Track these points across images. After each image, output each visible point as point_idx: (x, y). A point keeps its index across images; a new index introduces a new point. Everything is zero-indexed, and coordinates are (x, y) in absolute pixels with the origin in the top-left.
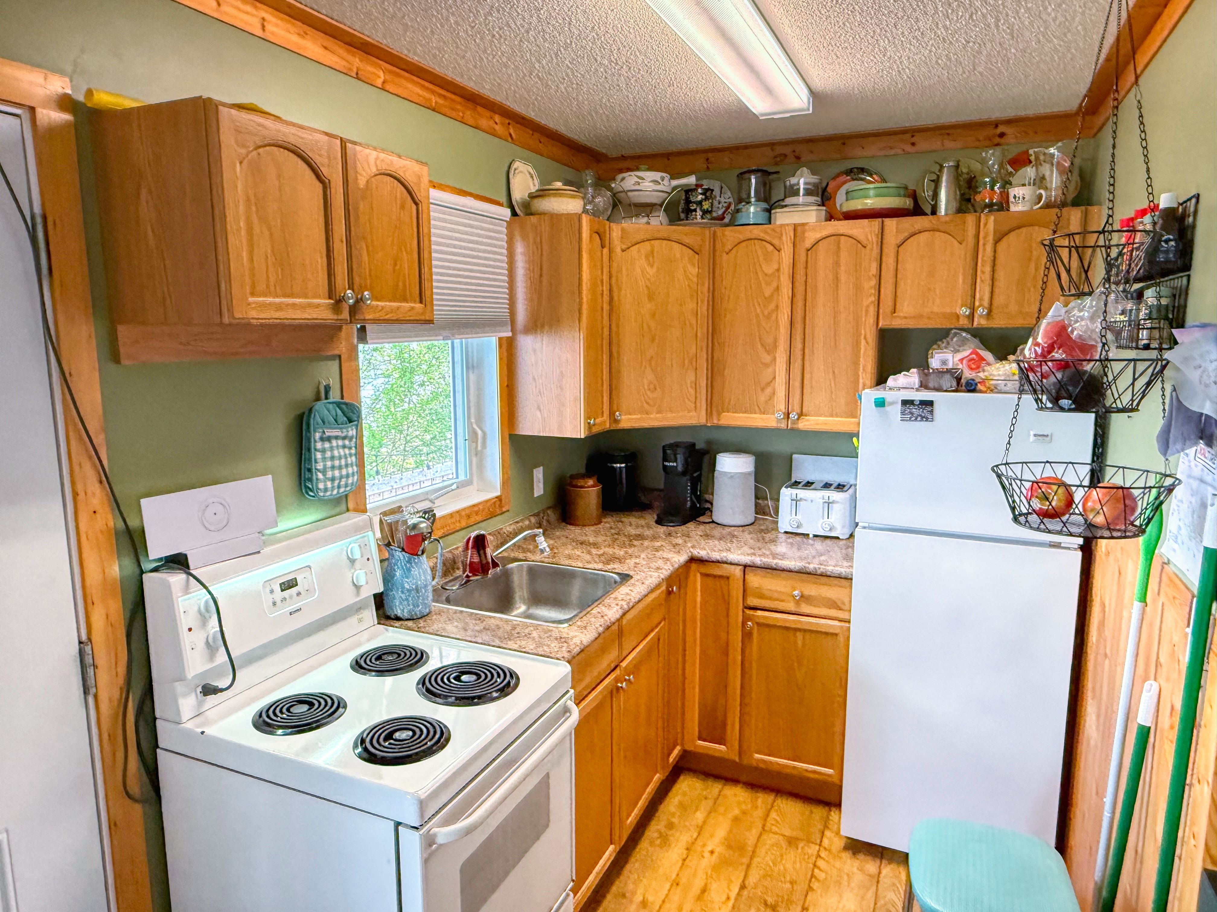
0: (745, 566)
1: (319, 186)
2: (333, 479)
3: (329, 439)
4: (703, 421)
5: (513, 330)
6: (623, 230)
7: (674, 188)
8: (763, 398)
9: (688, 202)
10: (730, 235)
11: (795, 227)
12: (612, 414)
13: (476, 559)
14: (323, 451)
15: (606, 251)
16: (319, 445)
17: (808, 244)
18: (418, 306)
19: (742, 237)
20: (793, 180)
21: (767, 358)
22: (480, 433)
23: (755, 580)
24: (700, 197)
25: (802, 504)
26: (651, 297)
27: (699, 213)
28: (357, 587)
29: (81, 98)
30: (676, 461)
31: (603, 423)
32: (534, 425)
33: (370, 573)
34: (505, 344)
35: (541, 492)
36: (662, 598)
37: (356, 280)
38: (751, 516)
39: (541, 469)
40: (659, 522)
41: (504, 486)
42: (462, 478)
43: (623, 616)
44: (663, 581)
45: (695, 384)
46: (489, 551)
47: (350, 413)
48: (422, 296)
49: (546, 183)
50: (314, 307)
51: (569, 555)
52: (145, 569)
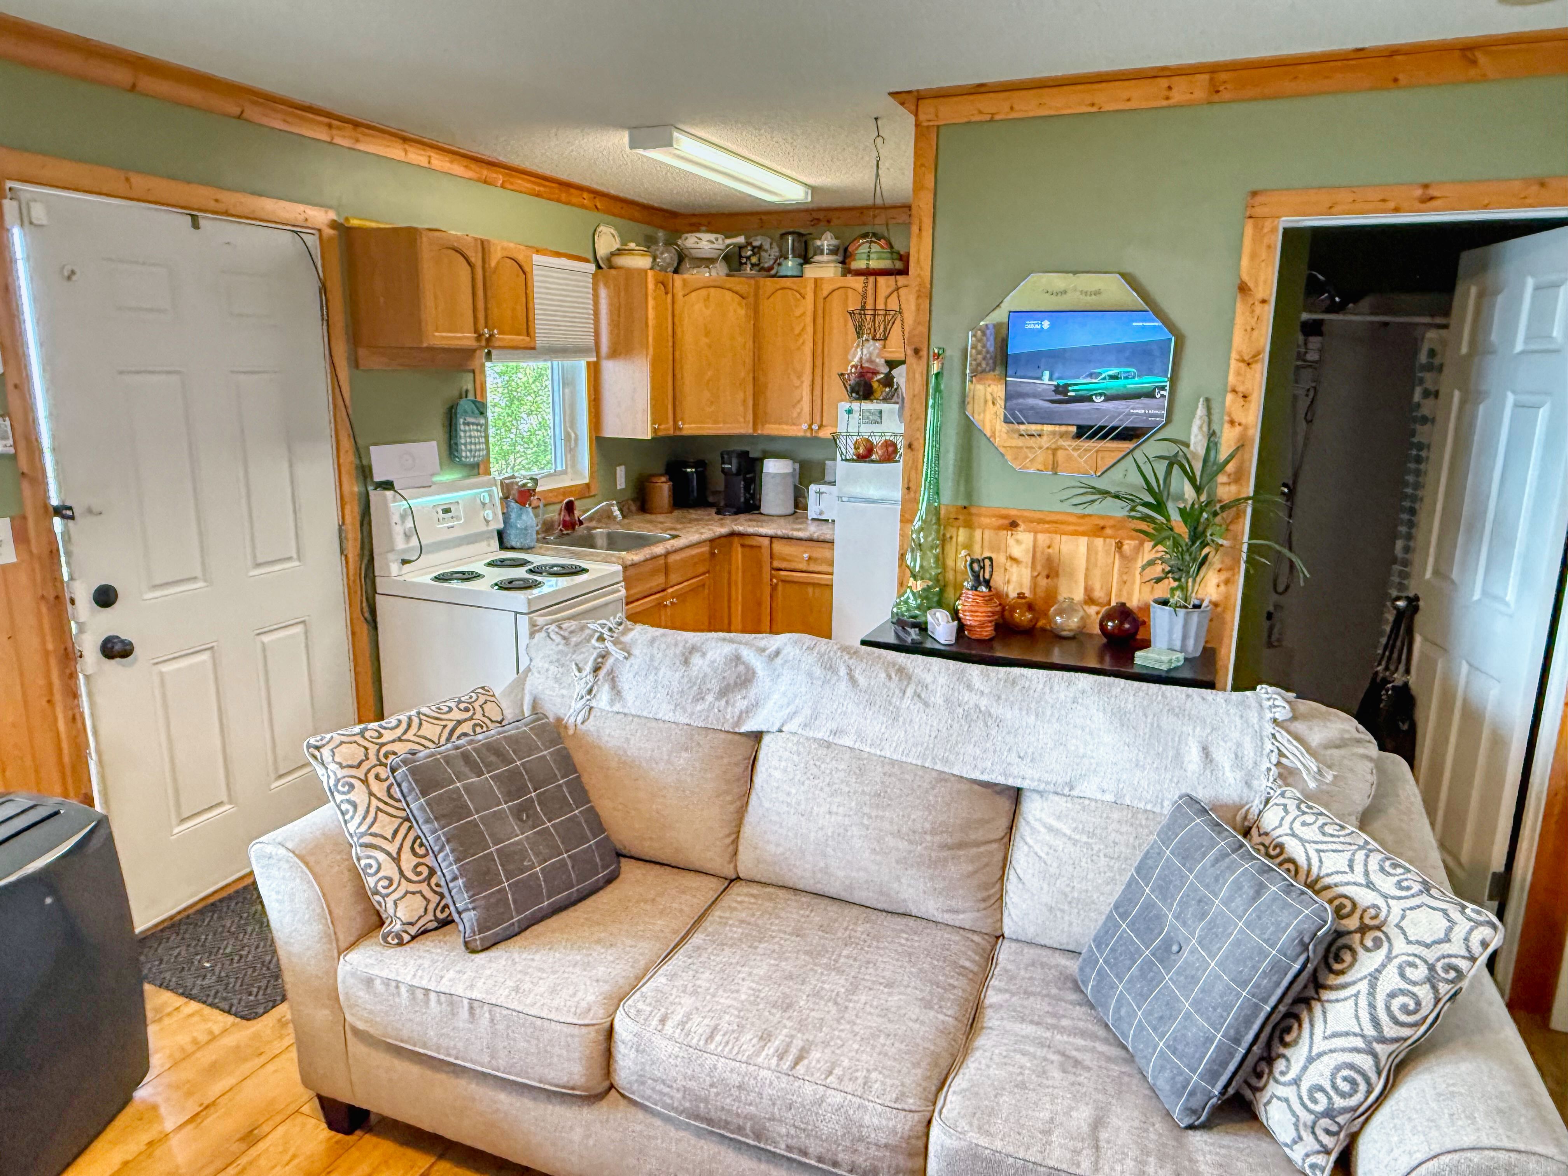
0: (772, 537)
1: (468, 268)
2: (471, 451)
3: (468, 424)
4: (750, 431)
5: (598, 356)
6: (684, 280)
7: (729, 245)
8: (794, 414)
9: (741, 257)
10: (769, 284)
11: (816, 279)
12: (675, 422)
13: (567, 518)
15: (670, 296)
16: (462, 427)
17: (825, 293)
18: (525, 338)
19: (778, 286)
20: (818, 243)
21: (797, 383)
22: (573, 435)
23: (779, 548)
24: (750, 253)
25: (824, 496)
26: (707, 334)
27: (749, 266)
28: (487, 522)
29: (341, 221)
30: (730, 464)
31: (667, 429)
32: (613, 429)
33: (495, 514)
34: (592, 367)
35: (623, 486)
36: (707, 556)
37: (490, 322)
38: (790, 509)
39: (623, 467)
40: (718, 513)
41: (591, 476)
42: (559, 469)
43: (667, 554)
44: (705, 541)
45: (744, 401)
46: (577, 513)
47: (481, 409)
48: (528, 331)
49: (624, 243)
50: (465, 338)
51: (640, 526)
52: (370, 488)
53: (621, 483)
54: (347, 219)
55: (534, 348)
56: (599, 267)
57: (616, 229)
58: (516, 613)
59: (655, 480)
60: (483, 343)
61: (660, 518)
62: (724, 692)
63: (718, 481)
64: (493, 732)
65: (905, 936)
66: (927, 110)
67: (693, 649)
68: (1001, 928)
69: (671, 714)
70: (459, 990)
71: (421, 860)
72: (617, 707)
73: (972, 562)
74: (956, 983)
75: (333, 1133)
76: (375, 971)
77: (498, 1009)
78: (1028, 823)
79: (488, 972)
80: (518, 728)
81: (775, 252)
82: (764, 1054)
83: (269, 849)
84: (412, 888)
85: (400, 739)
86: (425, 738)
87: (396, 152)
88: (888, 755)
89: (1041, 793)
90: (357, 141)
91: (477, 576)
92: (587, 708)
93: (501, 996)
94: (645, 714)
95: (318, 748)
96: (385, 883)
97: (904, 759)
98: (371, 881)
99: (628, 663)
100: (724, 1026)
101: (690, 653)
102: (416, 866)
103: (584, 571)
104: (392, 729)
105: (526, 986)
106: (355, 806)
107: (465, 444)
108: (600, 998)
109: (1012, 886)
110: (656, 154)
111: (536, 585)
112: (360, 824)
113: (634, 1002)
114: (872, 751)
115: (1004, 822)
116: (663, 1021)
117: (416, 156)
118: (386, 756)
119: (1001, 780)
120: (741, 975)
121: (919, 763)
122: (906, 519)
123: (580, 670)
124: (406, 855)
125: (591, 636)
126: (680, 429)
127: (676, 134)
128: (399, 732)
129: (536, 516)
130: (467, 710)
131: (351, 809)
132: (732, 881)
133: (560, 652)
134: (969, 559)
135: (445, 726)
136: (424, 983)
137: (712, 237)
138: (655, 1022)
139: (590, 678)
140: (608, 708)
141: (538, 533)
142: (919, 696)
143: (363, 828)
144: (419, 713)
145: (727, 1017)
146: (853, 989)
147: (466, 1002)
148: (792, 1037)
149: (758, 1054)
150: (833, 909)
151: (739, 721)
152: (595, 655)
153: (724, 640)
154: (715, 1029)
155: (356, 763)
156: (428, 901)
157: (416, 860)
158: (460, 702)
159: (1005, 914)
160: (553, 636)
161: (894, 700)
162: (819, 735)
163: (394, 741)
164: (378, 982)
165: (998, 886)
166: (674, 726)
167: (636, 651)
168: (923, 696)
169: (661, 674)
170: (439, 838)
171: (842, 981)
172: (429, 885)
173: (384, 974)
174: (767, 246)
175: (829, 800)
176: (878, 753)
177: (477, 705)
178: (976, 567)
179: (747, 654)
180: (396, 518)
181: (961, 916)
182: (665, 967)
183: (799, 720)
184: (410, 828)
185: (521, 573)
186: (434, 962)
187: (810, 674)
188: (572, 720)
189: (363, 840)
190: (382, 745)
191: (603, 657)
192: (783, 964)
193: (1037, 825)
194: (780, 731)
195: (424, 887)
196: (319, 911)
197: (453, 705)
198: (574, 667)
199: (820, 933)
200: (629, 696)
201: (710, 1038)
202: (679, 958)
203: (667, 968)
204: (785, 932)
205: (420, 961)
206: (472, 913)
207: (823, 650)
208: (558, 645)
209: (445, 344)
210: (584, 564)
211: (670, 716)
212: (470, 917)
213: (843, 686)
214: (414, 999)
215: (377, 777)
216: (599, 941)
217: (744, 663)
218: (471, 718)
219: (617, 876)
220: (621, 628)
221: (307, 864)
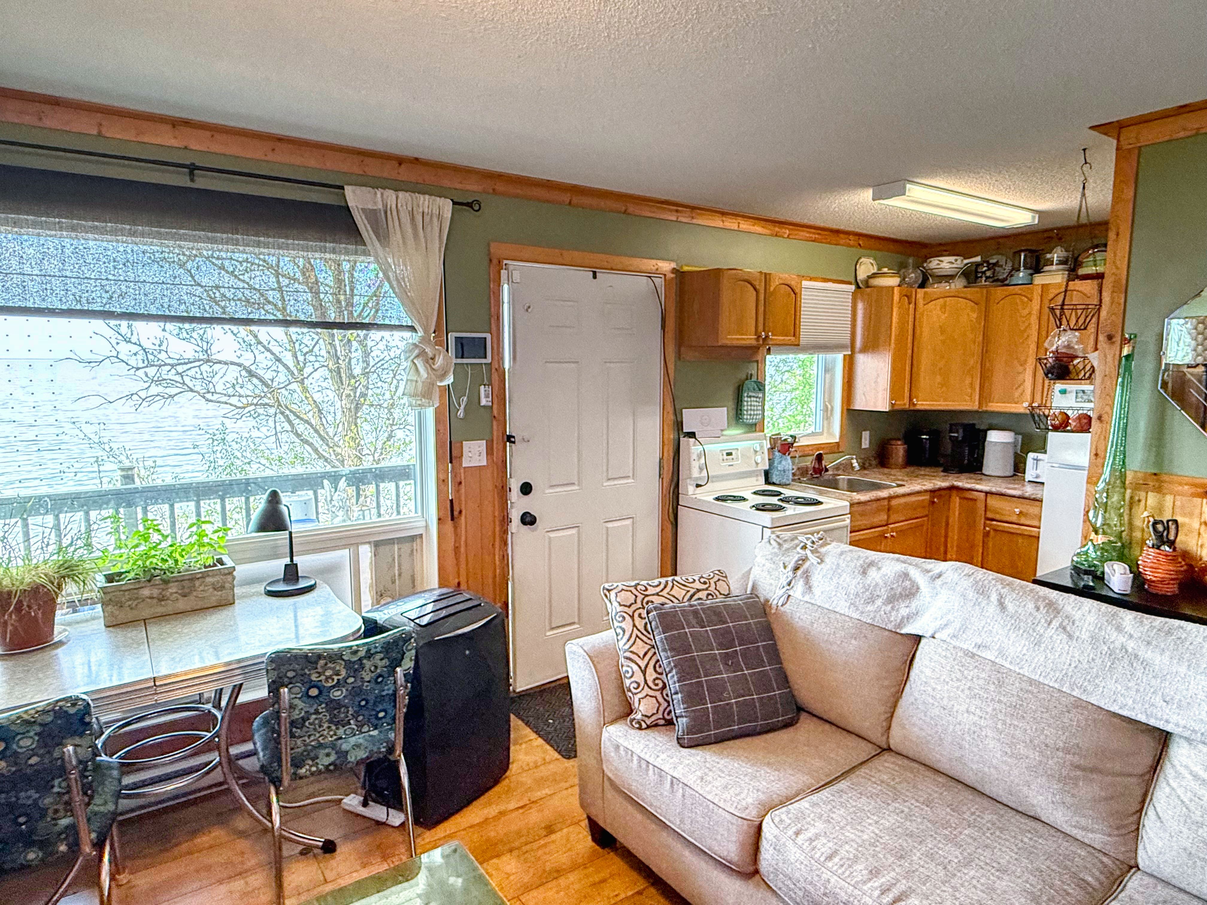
0: (987, 493)
1: (755, 293)
2: (750, 415)
3: (750, 397)
4: (975, 407)
5: (853, 350)
6: (925, 293)
7: (967, 264)
8: (1017, 394)
9: (976, 272)
10: (1000, 292)
11: (1043, 285)
12: (911, 400)
14: (747, 402)
15: (912, 305)
16: (746, 399)
17: (1051, 296)
18: (793, 338)
19: (1007, 293)
20: (1048, 256)
21: (1020, 369)
22: (829, 407)
23: (992, 502)
24: (985, 269)
25: (1040, 463)
26: (943, 332)
27: (984, 278)
28: (757, 464)
29: (679, 268)
30: (957, 432)
31: (904, 404)
32: (861, 403)
33: (763, 459)
34: (847, 357)
35: (867, 446)
36: (926, 504)
37: (767, 329)
38: (1010, 471)
39: (868, 432)
40: (943, 471)
41: (841, 437)
42: (817, 431)
43: (890, 498)
44: (926, 491)
45: (972, 385)
46: (824, 463)
47: (760, 387)
48: (795, 334)
49: (879, 269)
50: (749, 339)
51: (874, 476)
52: (681, 436)
53: (865, 444)
54: (682, 267)
55: (798, 345)
56: (858, 287)
57: (875, 259)
58: (764, 527)
59: (893, 442)
60: (761, 342)
61: (893, 472)
62: (892, 599)
63: (948, 448)
64: (717, 600)
65: (1029, 836)
66: (1129, 136)
67: (871, 564)
68: (1136, 858)
69: (847, 609)
70: (666, 768)
71: (659, 676)
72: (807, 598)
73: (1155, 523)
74: (1071, 891)
75: (594, 844)
76: (621, 741)
77: (687, 789)
78: (1173, 766)
79: (687, 762)
80: (735, 601)
81: (1008, 267)
82: (869, 885)
83: (575, 648)
84: (652, 693)
85: (657, 594)
86: (674, 597)
87: (717, 222)
88: (1026, 674)
89: (1187, 739)
90: (693, 218)
91: (744, 499)
92: (786, 596)
93: (691, 780)
94: (827, 606)
95: (609, 591)
96: (635, 685)
97: (1041, 680)
98: (627, 682)
99: (820, 567)
100: (843, 853)
101: (869, 566)
102: (654, 680)
103: (819, 503)
104: (653, 586)
105: (709, 778)
106: (624, 631)
107: (747, 411)
108: (756, 802)
109: (1149, 821)
110: (895, 202)
111: (780, 509)
112: (625, 644)
113: (780, 814)
114: (1012, 668)
115: (1148, 761)
116: (797, 834)
117: (731, 224)
118: (647, 603)
119: (1142, 718)
120: (870, 821)
121: (1056, 686)
122: (1092, 481)
123: (785, 567)
124: (650, 670)
125: (797, 546)
126: (914, 405)
127: (908, 186)
128: (658, 589)
129: (793, 463)
130: (705, 583)
131: (622, 633)
132: (884, 750)
133: (775, 553)
134: (1151, 519)
135: (688, 591)
136: (647, 757)
137: (952, 259)
138: (790, 832)
139: (791, 574)
140: (800, 597)
141: (794, 474)
142: (1064, 629)
143: (627, 647)
144: (673, 580)
145: (847, 847)
146: (968, 863)
147: (669, 777)
148: (898, 881)
149: (865, 883)
150: (968, 795)
151: (900, 625)
152: (796, 558)
153: (898, 560)
154: (835, 853)
155: (628, 604)
156: (660, 704)
157: (655, 675)
158: (702, 577)
159: (1140, 847)
160: (772, 542)
161: (1038, 628)
162: (965, 647)
163: (653, 595)
164: (622, 748)
165: (1135, 817)
166: (847, 619)
167: (827, 560)
168: (1068, 628)
169: (842, 579)
170: (669, 663)
171: (957, 853)
172: (662, 693)
173: (626, 744)
174: (1002, 262)
175: (968, 700)
176: (1018, 670)
177: (712, 581)
178: (1160, 527)
179: (915, 574)
180: (694, 456)
181: (1090, 835)
182: (811, 797)
183: (950, 630)
184: (655, 653)
185: (774, 500)
186: (656, 745)
187: (964, 596)
188: (775, 602)
189: (625, 654)
190: (647, 596)
191: (803, 560)
192: (908, 823)
193: (1182, 770)
194: (933, 637)
195: (658, 694)
196: (595, 694)
197: (696, 578)
198: (781, 565)
199: (948, 810)
200: (817, 591)
201: (830, 858)
202: (825, 793)
203: (815, 798)
204: (917, 801)
205: (648, 743)
206: (685, 720)
207: (978, 579)
208: (774, 548)
209: (735, 343)
210: (820, 499)
211: (846, 611)
212: (682, 722)
213: (992, 609)
214: (640, 766)
215: (640, 616)
216: (768, 764)
217: (910, 580)
218: (707, 589)
219: (797, 723)
220: (821, 542)
221: (593, 662)
